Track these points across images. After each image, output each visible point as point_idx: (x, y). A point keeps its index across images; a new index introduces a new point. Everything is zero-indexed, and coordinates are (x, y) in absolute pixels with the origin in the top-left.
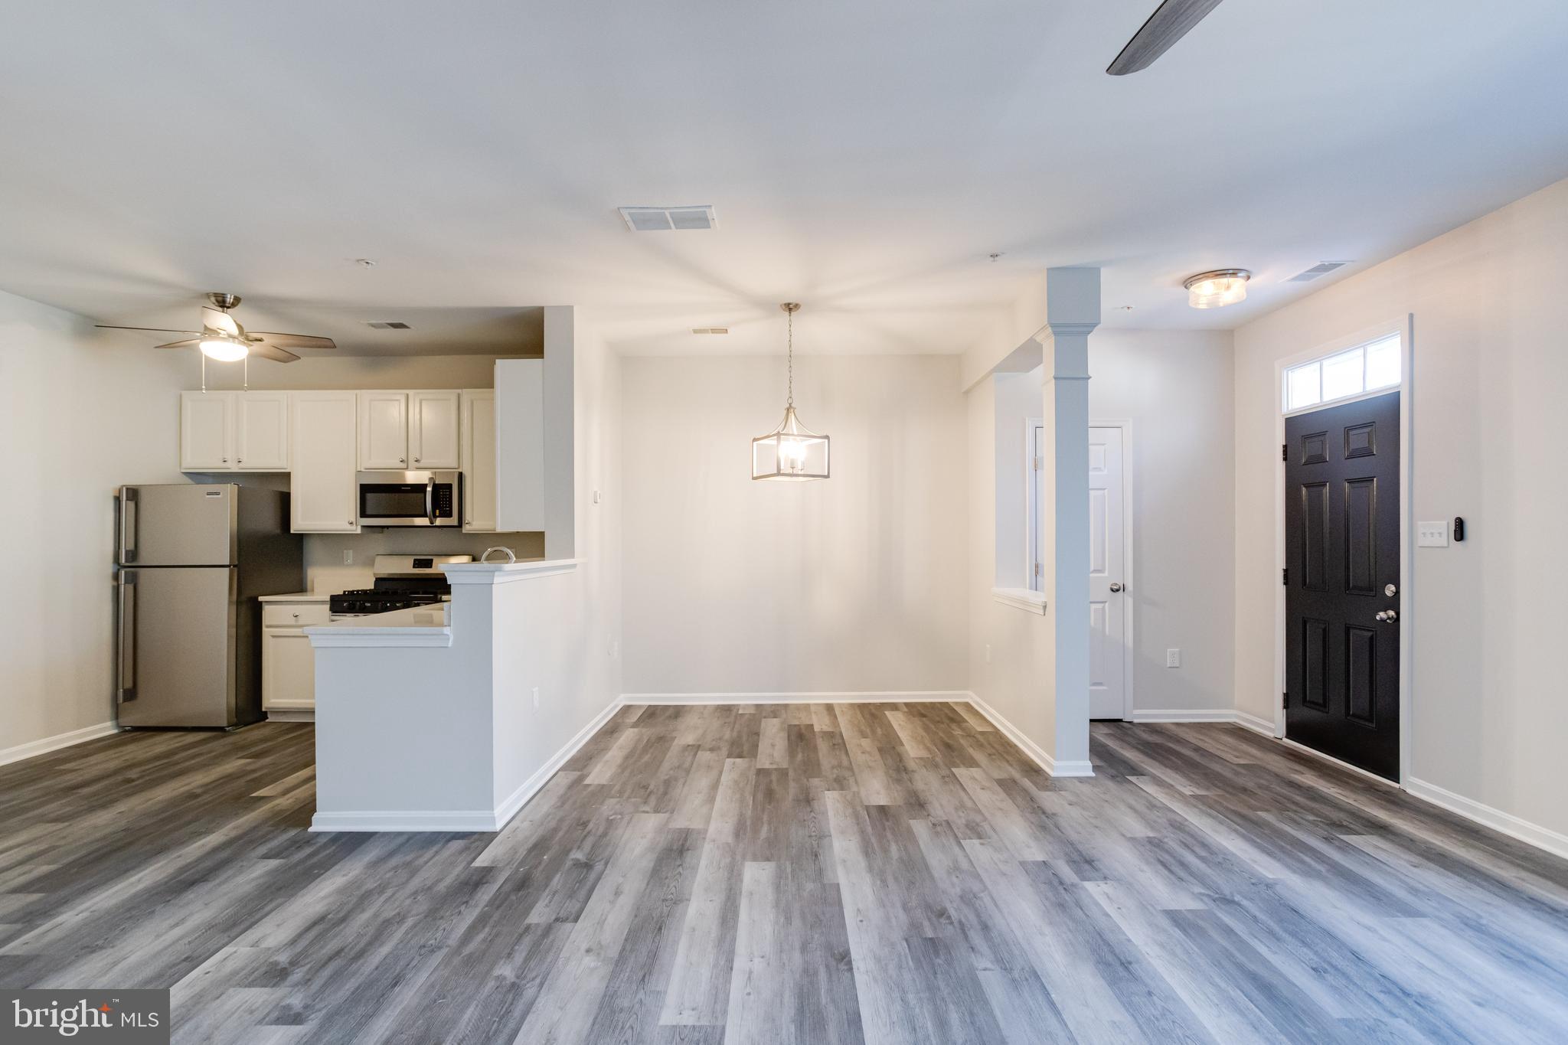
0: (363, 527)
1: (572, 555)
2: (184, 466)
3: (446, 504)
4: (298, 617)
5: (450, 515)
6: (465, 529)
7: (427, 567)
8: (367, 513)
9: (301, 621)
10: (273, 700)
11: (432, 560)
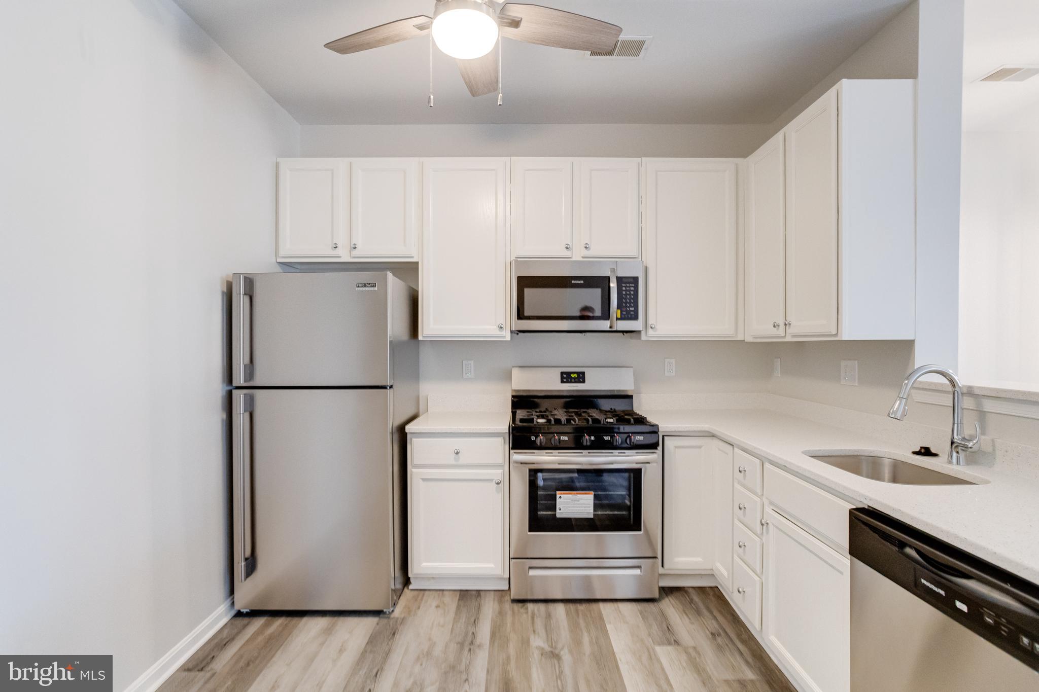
0: (515, 332)
2: (282, 253)
3: (630, 303)
4: (459, 454)
5: (635, 317)
6: (648, 335)
7: (579, 382)
8: (526, 314)
9: (463, 459)
10: (424, 564)
11: (583, 373)
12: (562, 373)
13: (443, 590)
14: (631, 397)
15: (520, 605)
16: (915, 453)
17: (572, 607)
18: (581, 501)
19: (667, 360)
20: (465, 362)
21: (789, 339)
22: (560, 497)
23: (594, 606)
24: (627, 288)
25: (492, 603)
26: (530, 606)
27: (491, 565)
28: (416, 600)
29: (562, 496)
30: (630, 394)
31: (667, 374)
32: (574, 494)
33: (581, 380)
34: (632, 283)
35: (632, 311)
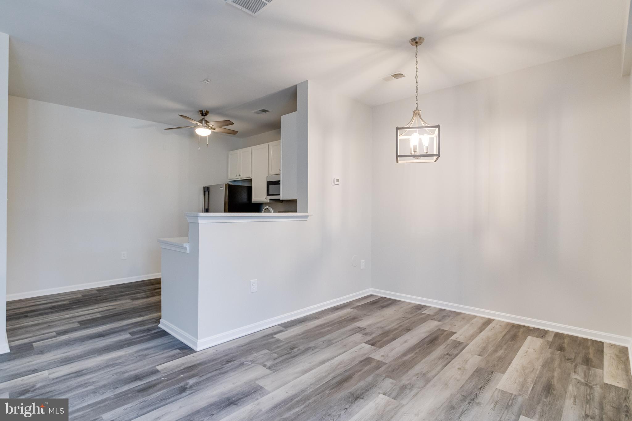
0: (270, 199)
1: (307, 211)
2: (229, 179)
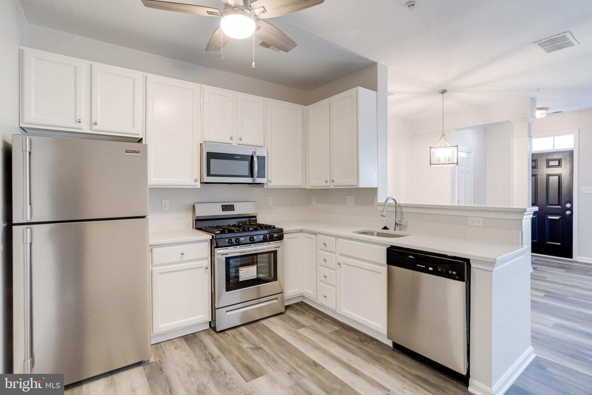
2: (24, 121)
3: (262, 169)
4: (184, 255)
5: (264, 177)
6: (268, 185)
7: (231, 210)
8: (211, 173)
9: (185, 257)
10: (162, 326)
11: (233, 205)
12: (222, 206)
13: (171, 340)
14: (255, 217)
15: (222, 333)
16: (382, 229)
17: (248, 326)
18: (251, 271)
19: (269, 198)
20: (163, 201)
21: (332, 187)
22: (241, 270)
23: (258, 323)
24: (261, 162)
25: (206, 337)
26: (228, 332)
27: (202, 316)
28: (158, 349)
29: (242, 269)
30: (255, 215)
31: (269, 205)
32: (248, 267)
33: (232, 209)
34: (263, 160)
35: (262, 173)
